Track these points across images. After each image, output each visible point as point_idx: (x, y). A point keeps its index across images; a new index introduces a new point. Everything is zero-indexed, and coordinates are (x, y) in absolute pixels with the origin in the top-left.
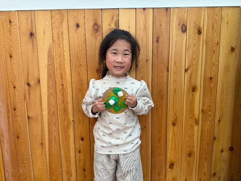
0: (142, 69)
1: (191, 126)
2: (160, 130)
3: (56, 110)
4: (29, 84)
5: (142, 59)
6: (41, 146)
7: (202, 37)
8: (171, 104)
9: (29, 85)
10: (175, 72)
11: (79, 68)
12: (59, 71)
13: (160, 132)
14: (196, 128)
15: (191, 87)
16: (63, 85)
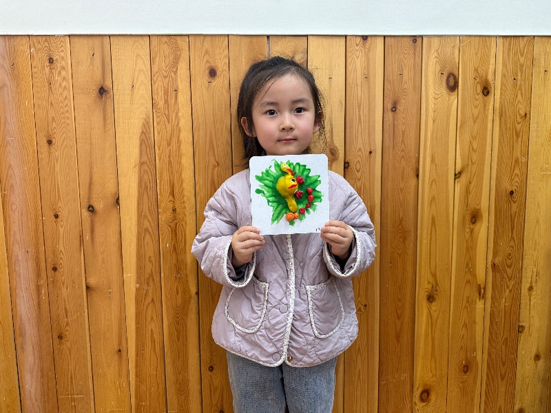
0: (358, 171)
1: (468, 302)
2: (399, 312)
3: (157, 269)
4: (93, 208)
5: (360, 150)
6: (116, 357)
7: (492, 103)
8: (424, 252)
9: (91, 209)
10: (434, 180)
11: (213, 170)
12: (166, 177)
13: (399, 318)
14: (480, 305)
15: (468, 212)
16: (174, 210)
